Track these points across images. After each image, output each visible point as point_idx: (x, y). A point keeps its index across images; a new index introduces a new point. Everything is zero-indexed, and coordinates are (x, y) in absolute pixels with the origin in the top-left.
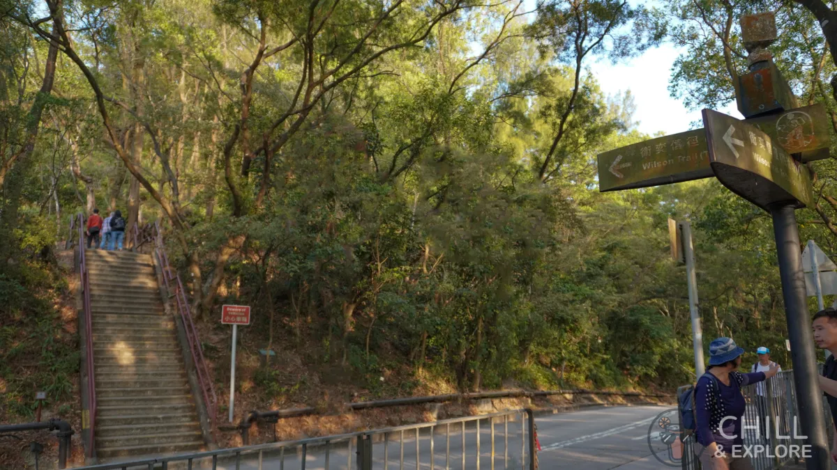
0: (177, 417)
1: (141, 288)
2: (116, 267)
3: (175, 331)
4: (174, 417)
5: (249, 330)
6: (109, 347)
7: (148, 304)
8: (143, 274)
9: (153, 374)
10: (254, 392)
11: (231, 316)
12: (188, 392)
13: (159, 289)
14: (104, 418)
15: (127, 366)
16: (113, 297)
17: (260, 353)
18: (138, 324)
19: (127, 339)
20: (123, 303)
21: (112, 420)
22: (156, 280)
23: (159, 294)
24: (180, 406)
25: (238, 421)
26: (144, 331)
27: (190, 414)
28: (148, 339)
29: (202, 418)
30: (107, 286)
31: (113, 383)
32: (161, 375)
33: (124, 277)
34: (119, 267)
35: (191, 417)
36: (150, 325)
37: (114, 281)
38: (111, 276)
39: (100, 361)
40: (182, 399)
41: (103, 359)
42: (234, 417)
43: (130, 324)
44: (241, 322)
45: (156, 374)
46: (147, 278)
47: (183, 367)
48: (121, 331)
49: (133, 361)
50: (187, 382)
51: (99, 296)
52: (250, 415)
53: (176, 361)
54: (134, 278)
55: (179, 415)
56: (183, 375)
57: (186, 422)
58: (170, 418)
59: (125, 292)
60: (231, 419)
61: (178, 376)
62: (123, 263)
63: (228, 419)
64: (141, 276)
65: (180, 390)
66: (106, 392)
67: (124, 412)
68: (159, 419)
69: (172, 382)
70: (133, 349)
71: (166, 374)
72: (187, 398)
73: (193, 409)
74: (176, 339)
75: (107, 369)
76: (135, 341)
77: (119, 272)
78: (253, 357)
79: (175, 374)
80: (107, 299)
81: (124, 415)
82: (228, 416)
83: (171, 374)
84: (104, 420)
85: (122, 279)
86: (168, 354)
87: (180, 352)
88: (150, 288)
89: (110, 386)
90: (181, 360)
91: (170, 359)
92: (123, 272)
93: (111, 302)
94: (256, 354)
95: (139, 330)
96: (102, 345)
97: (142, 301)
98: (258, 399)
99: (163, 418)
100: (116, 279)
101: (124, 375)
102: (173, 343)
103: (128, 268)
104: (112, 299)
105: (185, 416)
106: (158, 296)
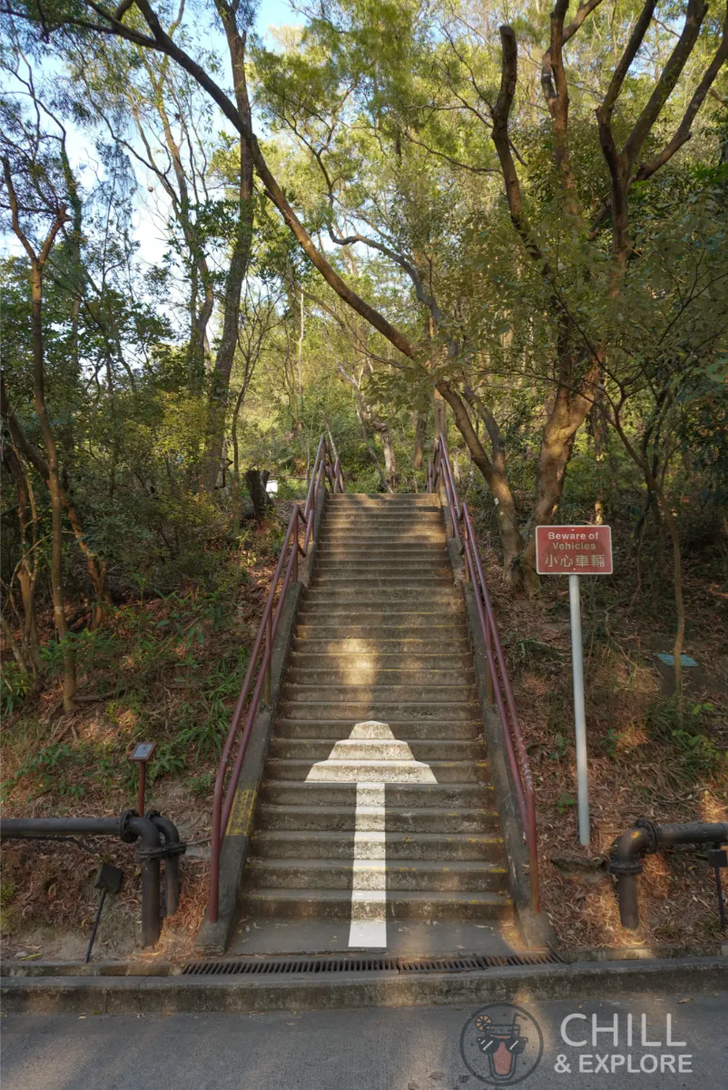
0: (449, 819)
1: (420, 545)
2: (377, 516)
3: (464, 618)
4: (442, 818)
5: (629, 610)
6: (332, 650)
7: (426, 572)
8: (424, 523)
9: (406, 709)
10: (650, 759)
11: (557, 553)
12: (482, 753)
13: (446, 545)
14: (281, 809)
15: (355, 690)
16: (366, 563)
17: (657, 659)
18: (392, 606)
19: (366, 634)
20: (381, 572)
21: (297, 817)
22: (443, 530)
23: (446, 554)
24: (458, 788)
25: (607, 843)
26: (401, 619)
27: (482, 811)
28: (407, 632)
29: (510, 825)
30: (359, 546)
31: (318, 727)
32: (425, 711)
33: (390, 530)
34: (385, 516)
35: (483, 820)
36: (416, 606)
37: (371, 538)
38: (368, 530)
39: (306, 679)
40: (464, 770)
41: (310, 675)
42: (594, 831)
43: (375, 606)
44: (590, 568)
45: (414, 709)
46: (430, 529)
47: (474, 694)
48: (356, 619)
49: (370, 681)
50: (480, 729)
51: (342, 563)
52: (636, 835)
53: (461, 681)
54: (404, 531)
55: (453, 813)
56: (476, 713)
57: (473, 835)
58: (429, 819)
59: (386, 554)
60: (585, 839)
61: (462, 715)
62: (391, 509)
63: (576, 835)
64: (418, 527)
65: (461, 749)
66: (301, 746)
67: (330, 797)
68: (405, 820)
69: (446, 728)
70: (374, 654)
71: (435, 709)
72: (476, 770)
73: (490, 799)
74: (465, 632)
75: (315, 695)
76: (385, 638)
77: (381, 523)
78: (640, 671)
79: (455, 710)
80: (355, 568)
81: (331, 804)
82: (576, 825)
83: (446, 709)
84: (279, 816)
85: (385, 534)
86: (443, 664)
87: (470, 660)
88: (433, 546)
89: (313, 733)
90: (471, 678)
91: (451, 676)
92: (388, 523)
93: (360, 572)
94: (648, 663)
95: (393, 617)
96: (316, 649)
97: (416, 567)
98: (661, 780)
99: (415, 819)
100: (376, 534)
101: (345, 709)
102: (457, 639)
103: (398, 516)
104: (363, 568)
105: (469, 818)
106: (446, 557)
